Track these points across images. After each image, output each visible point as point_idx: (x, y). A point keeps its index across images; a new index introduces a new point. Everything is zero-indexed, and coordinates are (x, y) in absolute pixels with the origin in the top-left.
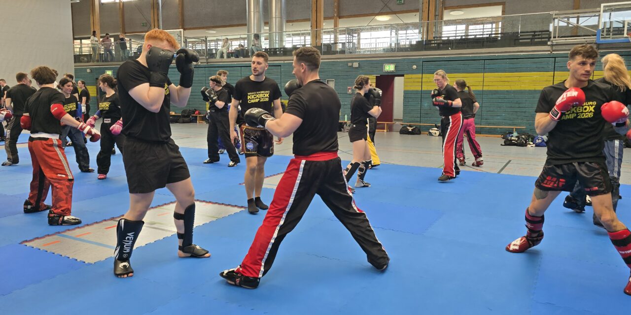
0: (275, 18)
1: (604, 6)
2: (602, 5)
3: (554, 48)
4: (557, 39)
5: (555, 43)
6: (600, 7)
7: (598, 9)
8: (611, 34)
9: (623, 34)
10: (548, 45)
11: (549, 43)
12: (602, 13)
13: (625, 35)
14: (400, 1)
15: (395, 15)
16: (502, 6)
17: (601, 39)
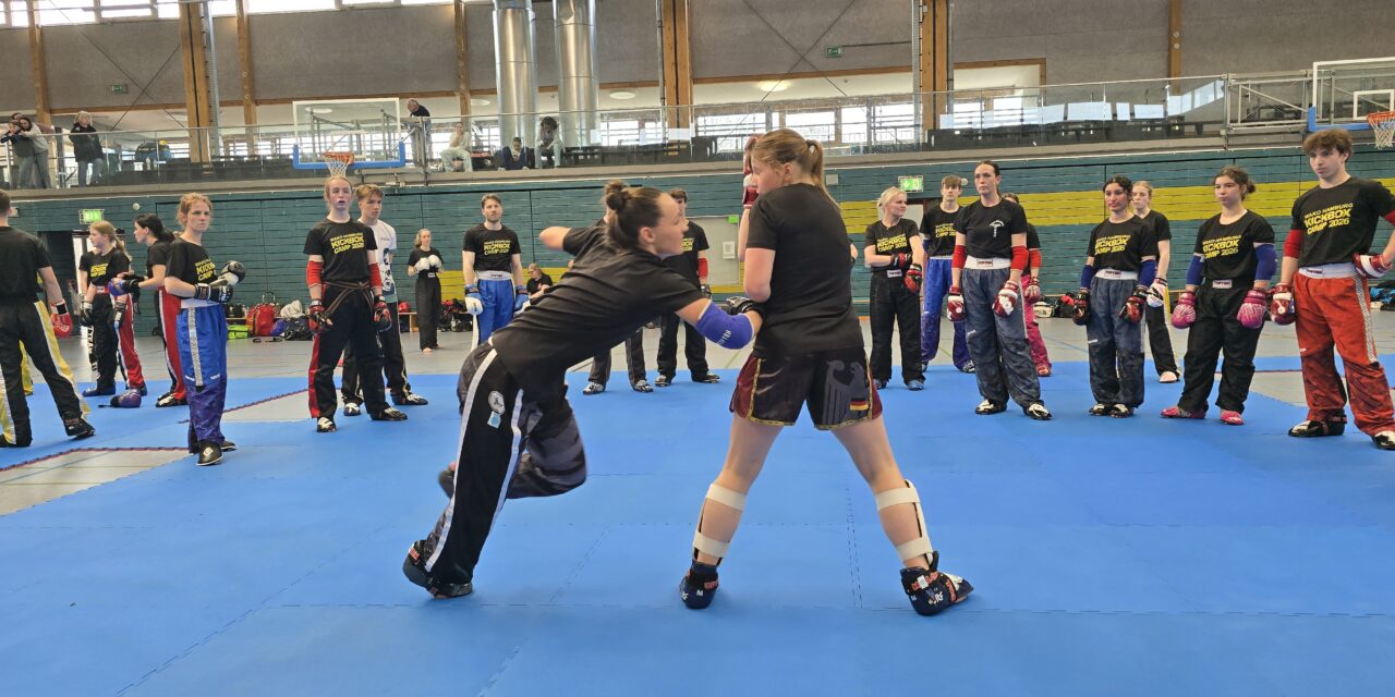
0: (578, 77)
1: (1319, 67)
2: (1316, 64)
3: (1231, 142)
4: (1239, 124)
5: (1232, 132)
6: (1312, 67)
7: (1309, 71)
8: (1332, 115)
9: (1352, 116)
10: (1219, 136)
11: (1223, 132)
12: (1315, 79)
13: (1355, 118)
14: (833, 49)
15: (823, 79)
16: (1038, 66)
17: (1317, 125)
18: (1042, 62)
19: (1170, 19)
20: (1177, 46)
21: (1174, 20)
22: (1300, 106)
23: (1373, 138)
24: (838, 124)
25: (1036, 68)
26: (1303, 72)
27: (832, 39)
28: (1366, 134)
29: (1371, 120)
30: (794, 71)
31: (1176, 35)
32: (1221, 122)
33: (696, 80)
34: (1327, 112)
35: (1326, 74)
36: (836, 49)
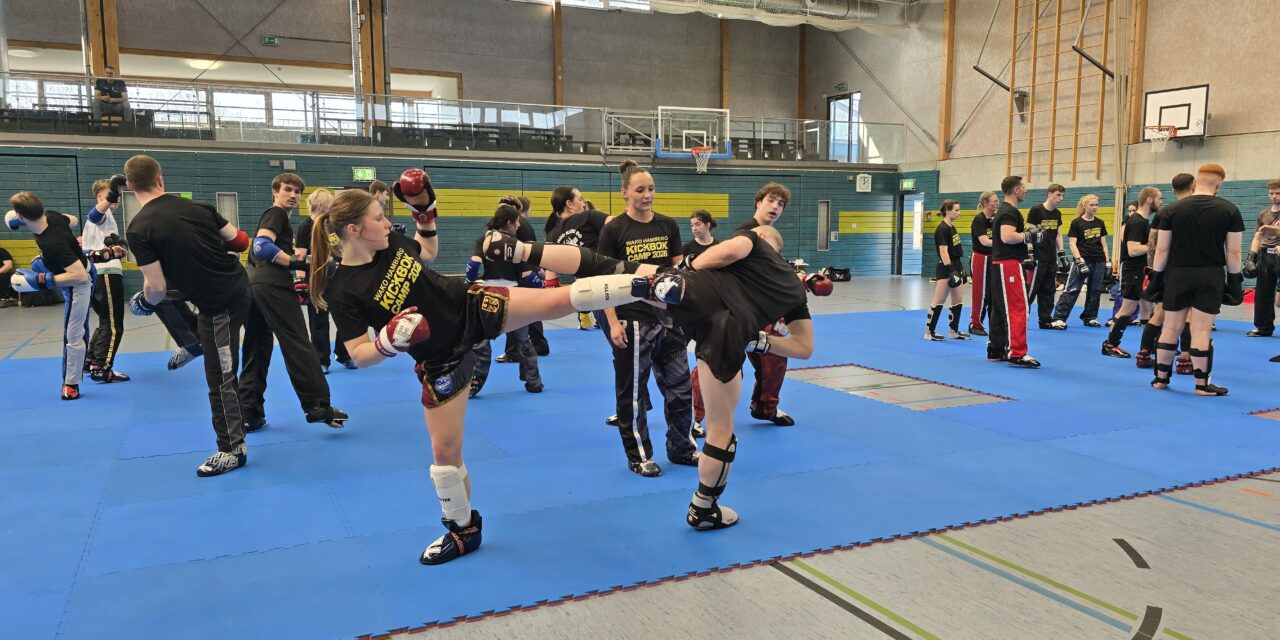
1: (662, 110)
2: (660, 108)
3: (608, 159)
4: (612, 146)
5: (608, 153)
6: (657, 110)
7: (656, 112)
8: (670, 145)
9: (682, 147)
10: (600, 154)
11: (602, 152)
12: (660, 118)
13: (684, 149)
14: (270, 38)
15: (261, 65)
16: (455, 79)
17: (661, 152)
18: (459, 76)
19: (554, 55)
20: (560, 77)
21: (557, 56)
22: (650, 136)
23: (695, 165)
24: (269, 109)
25: (454, 80)
26: (651, 112)
27: (266, 29)
28: (690, 161)
29: (694, 152)
30: (228, 54)
31: (559, 69)
32: (601, 143)
33: (123, 50)
34: (667, 143)
35: (667, 115)
36: (273, 39)
